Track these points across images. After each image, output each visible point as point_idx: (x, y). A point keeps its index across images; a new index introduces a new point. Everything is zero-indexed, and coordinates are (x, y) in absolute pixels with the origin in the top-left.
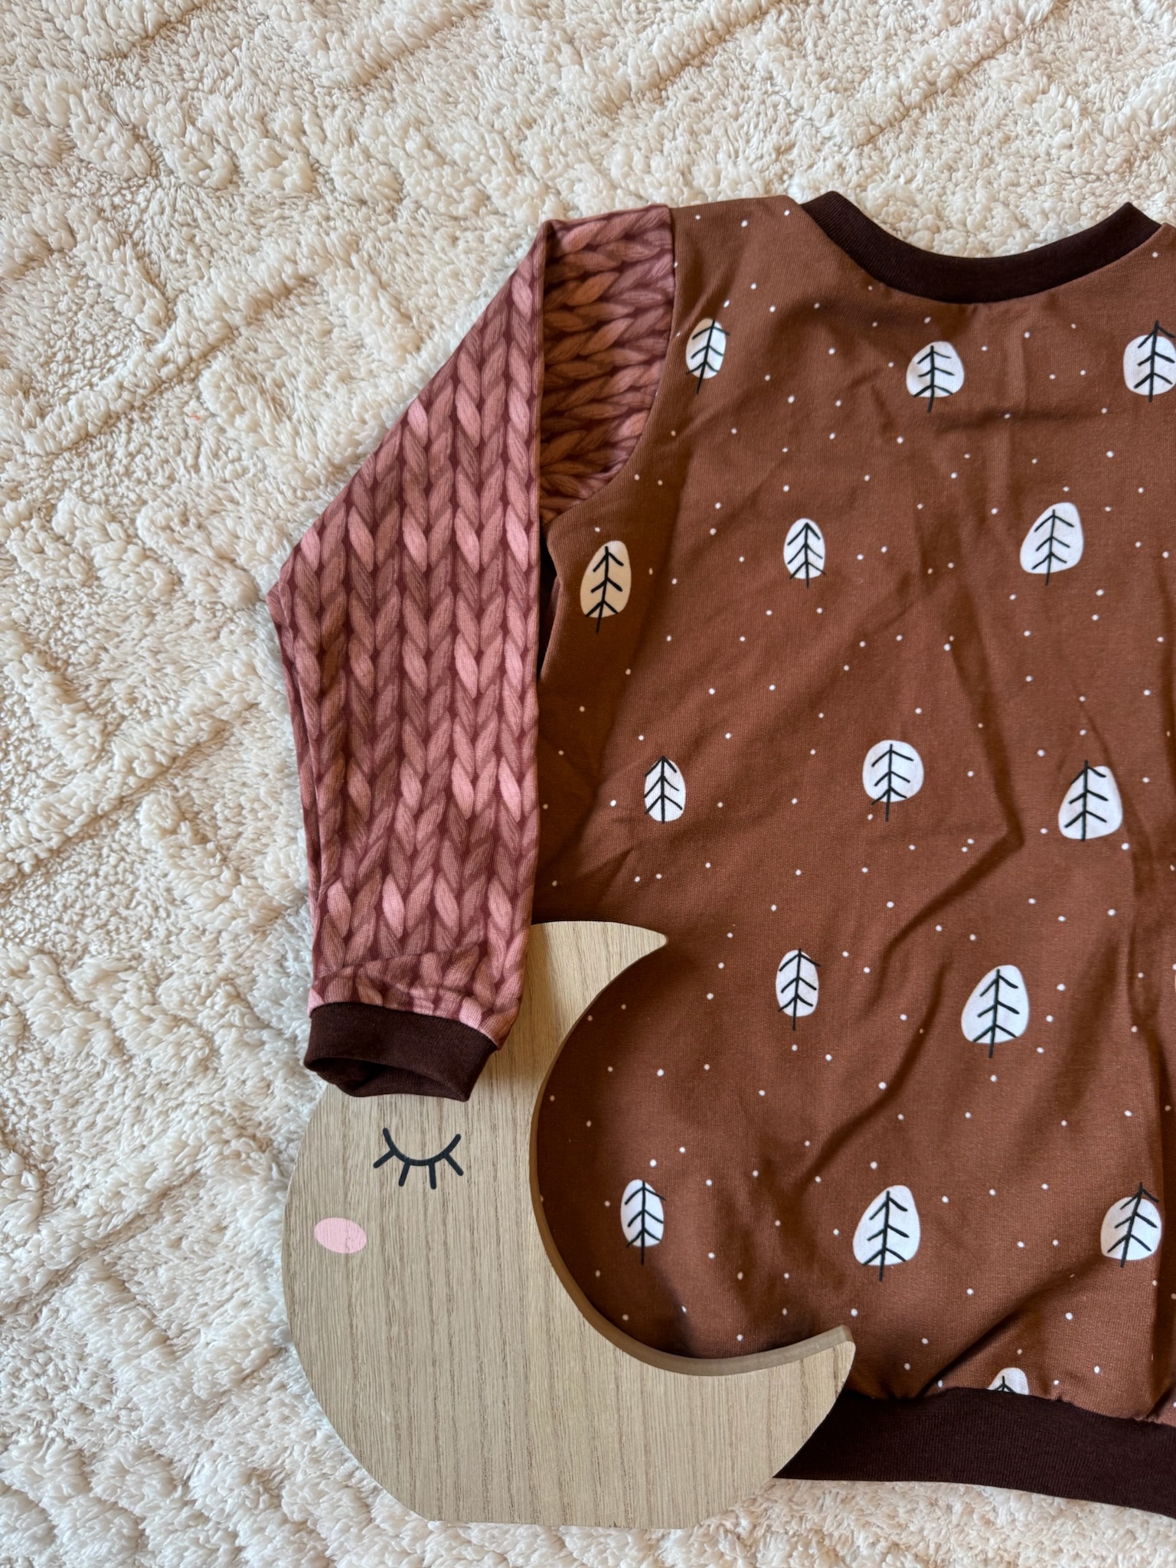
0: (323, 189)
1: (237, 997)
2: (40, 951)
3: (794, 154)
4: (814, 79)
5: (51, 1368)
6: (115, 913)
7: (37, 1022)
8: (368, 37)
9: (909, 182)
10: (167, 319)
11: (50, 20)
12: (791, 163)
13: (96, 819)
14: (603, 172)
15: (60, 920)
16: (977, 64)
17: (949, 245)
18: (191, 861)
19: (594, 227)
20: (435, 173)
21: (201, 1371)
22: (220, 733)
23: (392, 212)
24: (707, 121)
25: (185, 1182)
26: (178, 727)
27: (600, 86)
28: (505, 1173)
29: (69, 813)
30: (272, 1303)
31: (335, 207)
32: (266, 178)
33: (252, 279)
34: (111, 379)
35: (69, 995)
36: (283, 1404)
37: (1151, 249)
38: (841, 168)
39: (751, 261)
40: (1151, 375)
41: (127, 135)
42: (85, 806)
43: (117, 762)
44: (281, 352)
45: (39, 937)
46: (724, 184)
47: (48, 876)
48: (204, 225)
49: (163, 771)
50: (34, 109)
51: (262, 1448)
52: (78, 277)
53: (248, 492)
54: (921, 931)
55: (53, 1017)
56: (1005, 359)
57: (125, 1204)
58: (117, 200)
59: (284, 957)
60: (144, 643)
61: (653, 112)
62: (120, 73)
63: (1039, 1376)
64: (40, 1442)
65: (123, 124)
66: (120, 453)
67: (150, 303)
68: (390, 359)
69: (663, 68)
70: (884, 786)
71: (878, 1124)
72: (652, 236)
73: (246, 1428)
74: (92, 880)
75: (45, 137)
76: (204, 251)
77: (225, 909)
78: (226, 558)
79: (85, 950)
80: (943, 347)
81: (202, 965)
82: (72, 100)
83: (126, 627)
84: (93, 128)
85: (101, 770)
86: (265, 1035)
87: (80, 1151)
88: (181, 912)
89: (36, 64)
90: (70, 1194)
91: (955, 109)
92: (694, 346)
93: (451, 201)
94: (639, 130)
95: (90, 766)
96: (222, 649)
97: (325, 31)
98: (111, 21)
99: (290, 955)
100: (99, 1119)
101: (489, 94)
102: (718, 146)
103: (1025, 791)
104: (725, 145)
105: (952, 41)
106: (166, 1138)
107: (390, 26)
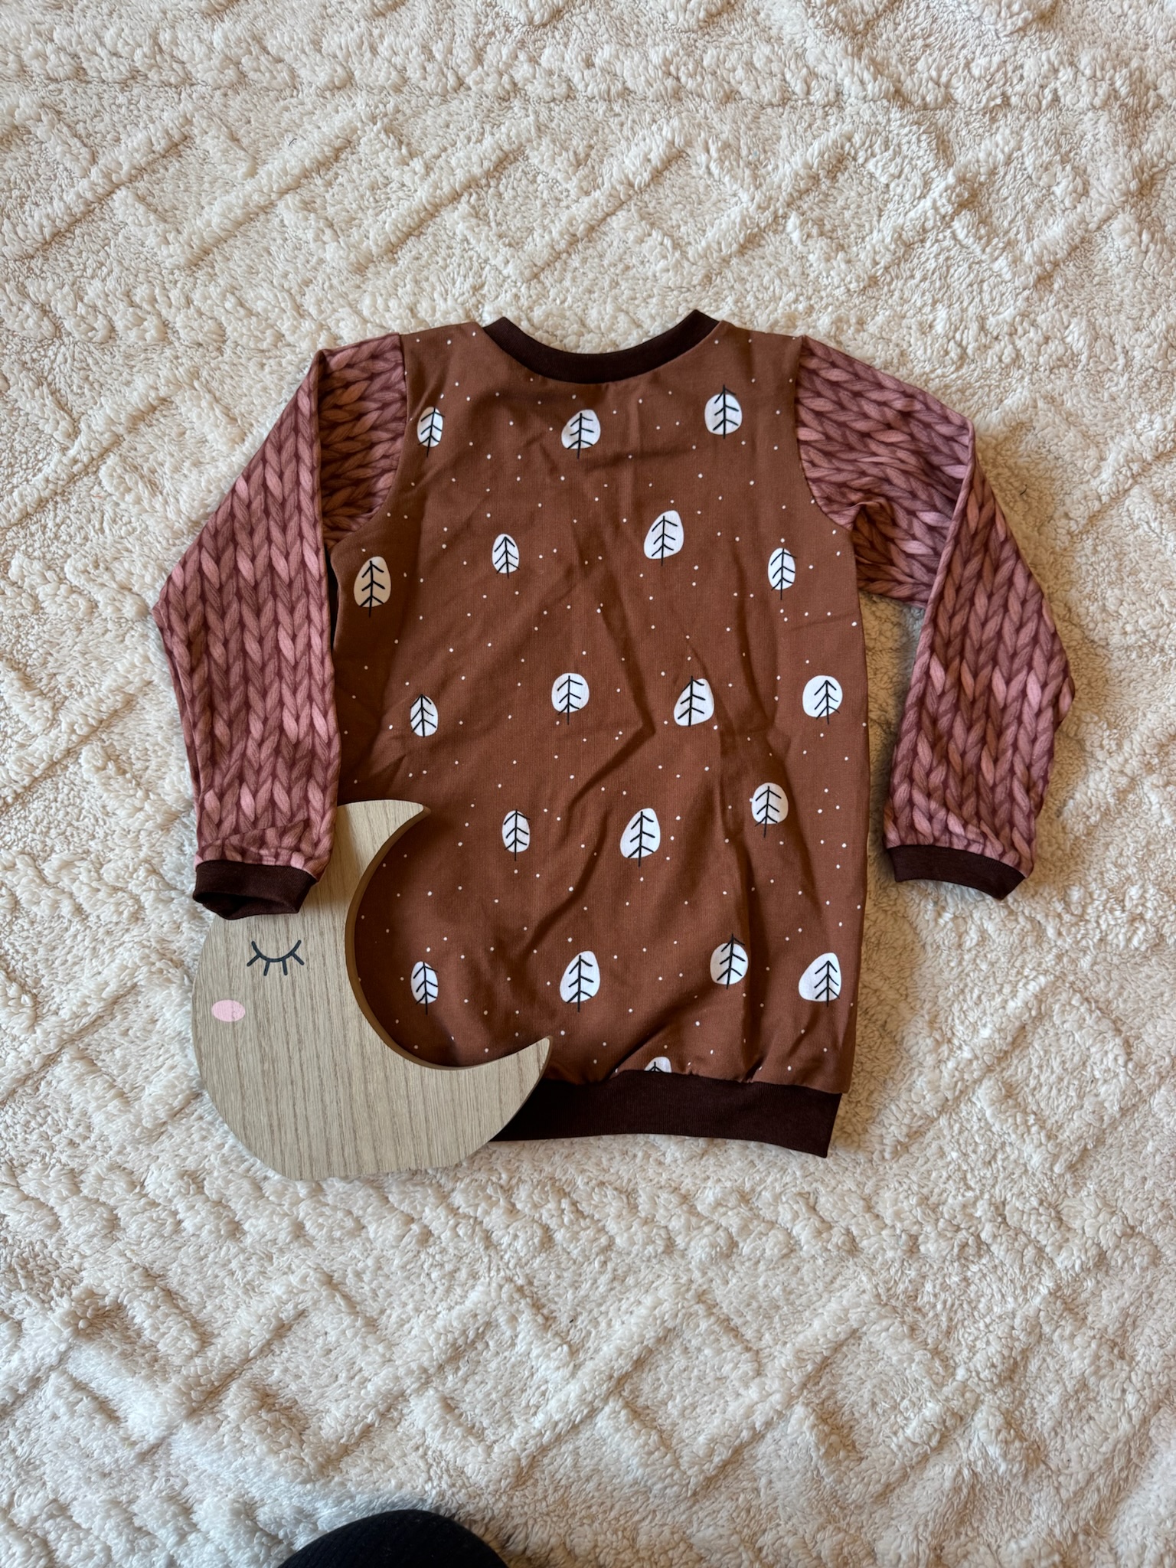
0: (172, 338)
1: (154, 871)
2: (22, 853)
3: (485, 290)
4: (495, 239)
5: (49, 1119)
6: (70, 824)
7: (23, 897)
8: (194, 233)
9: (563, 302)
10: (74, 433)
12: (484, 296)
13: (53, 764)
14: (358, 313)
15: (34, 832)
16: (604, 219)
17: (589, 346)
18: (116, 786)
19: (350, 352)
20: (245, 322)
21: (146, 1111)
22: (130, 703)
23: (220, 350)
24: (425, 273)
25: (128, 992)
26: (102, 701)
27: (352, 256)
28: (331, 961)
29: (35, 762)
30: (190, 1065)
31: (181, 349)
32: (133, 335)
33: (129, 403)
34: (40, 476)
35: (43, 879)
36: (202, 1129)
37: (713, 339)
38: (517, 297)
39: (455, 367)
40: (724, 421)
41: (38, 311)
42: (45, 757)
43: (64, 726)
44: (152, 450)
45: (21, 844)
46: (438, 315)
47: (24, 804)
48: (94, 368)
49: (94, 730)
51: (190, 1158)
52: (13, 409)
53: (137, 544)
54: (592, 792)
55: (33, 894)
56: (628, 418)
57: (90, 1009)
58: (35, 355)
59: (182, 845)
60: (76, 648)
61: (389, 269)
62: (30, 269)
63: (678, 1061)
64: (46, 1167)
65: (34, 304)
66: (50, 525)
67: (62, 423)
68: (224, 449)
70: (565, 702)
71: (571, 914)
72: (389, 355)
73: (179, 1146)
74: (53, 805)
76: (96, 385)
77: (141, 815)
78: (125, 588)
79: (52, 850)
80: (589, 414)
81: (129, 853)
83: (63, 639)
84: (14, 309)
85: (53, 733)
86: (173, 894)
87: (59, 979)
88: (113, 820)
90: (53, 1008)
91: (590, 251)
92: (422, 426)
93: (258, 340)
94: (380, 283)
95: (46, 731)
96: (127, 648)
97: (165, 232)
98: (21, 235)
99: (186, 843)
101: (280, 266)
102: (434, 289)
103: (653, 698)
104: (439, 288)
105: (586, 205)
106: (113, 965)
107: (209, 224)
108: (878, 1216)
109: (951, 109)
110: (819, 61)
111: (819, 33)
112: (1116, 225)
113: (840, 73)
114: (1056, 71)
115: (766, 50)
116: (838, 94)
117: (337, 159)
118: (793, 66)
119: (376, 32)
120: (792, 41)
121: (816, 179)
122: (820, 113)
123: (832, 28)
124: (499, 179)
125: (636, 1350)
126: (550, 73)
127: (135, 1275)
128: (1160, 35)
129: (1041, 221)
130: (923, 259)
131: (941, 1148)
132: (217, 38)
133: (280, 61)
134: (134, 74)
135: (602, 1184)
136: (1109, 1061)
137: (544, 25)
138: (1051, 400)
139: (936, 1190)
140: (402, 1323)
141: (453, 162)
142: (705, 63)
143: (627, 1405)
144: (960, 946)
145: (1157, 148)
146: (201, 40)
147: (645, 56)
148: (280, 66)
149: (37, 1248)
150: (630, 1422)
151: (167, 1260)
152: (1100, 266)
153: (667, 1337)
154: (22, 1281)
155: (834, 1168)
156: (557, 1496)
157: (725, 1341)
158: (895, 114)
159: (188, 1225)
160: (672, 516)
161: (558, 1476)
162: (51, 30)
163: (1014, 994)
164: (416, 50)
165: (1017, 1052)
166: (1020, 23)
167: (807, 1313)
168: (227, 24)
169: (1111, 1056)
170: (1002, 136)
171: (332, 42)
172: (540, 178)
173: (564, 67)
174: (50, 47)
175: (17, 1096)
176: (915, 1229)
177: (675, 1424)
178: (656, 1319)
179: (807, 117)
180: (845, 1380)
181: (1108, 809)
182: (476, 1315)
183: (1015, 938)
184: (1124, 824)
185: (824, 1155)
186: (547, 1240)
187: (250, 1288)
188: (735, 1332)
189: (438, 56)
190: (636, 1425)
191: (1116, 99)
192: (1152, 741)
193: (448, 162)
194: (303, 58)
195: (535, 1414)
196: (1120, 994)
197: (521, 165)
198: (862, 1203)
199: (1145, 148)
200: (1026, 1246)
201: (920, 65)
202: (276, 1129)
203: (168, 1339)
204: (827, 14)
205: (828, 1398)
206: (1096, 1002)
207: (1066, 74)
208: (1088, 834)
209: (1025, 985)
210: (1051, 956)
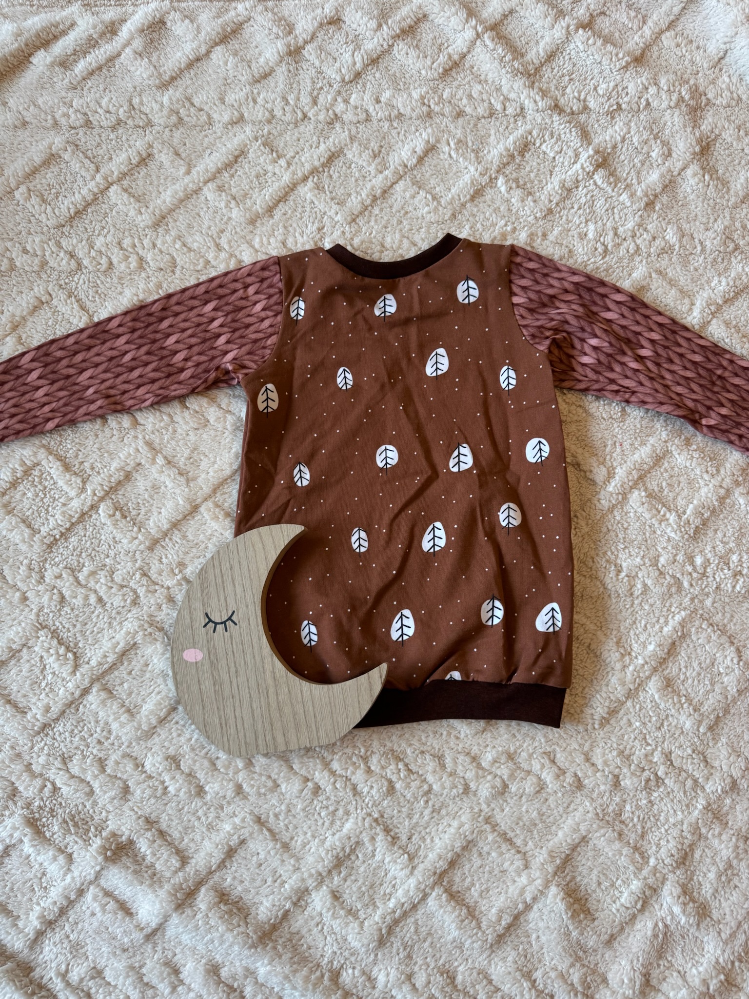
0: (146, 267)
1: (145, 575)
2: (66, 568)
3: (325, 230)
4: (329, 201)
5: (86, 728)
6: (94, 549)
7: (67, 593)
8: (157, 207)
9: (370, 234)
11: (33, 216)
12: (324, 233)
13: (83, 514)
14: (253, 247)
15: (72, 555)
16: (392, 186)
17: (387, 257)
18: (121, 525)
19: (249, 267)
20: (187, 255)
21: (144, 719)
22: (128, 476)
23: (173, 272)
24: (290, 222)
25: (131, 648)
26: (111, 476)
27: (247, 214)
29: (72, 513)
30: (170, 690)
31: (151, 272)
32: (123, 266)
33: (122, 304)
35: (79, 583)
36: (178, 729)
37: (459, 249)
38: (343, 233)
39: (310, 274)
40: (468, 295)
41: (68, 256)
42: (78, 510)
43: (89, 492)
45: (65, 563)
46: (299, 245)
47: (66, 539)
48: (101, 286)
49: (107, 493)
50: (31, 251)
51: (172, 748)
52: (55, 312)
54: (403, 514)
55: (73, 592)
56: (412, 297)
57: (109, 659)
58: (67, 281)
59: (161, 558)
60: (95, 446)
61: (268, 221)
62: (62, 233)
63: (465, 673)
64: (84, 757)
65: (66, 252)
69: (271, 204)
70: (384, 462)
71: (395, 588)
72: (272, 268)
73: (164, 741)
74: (83, 538)
75: (37, 261)
76: (102, 296)
77: (136, 542)
79: (84, 565)
80: (389, 296)
81: (129, 564)
82: (45, 246)
83: (87, 441)
84: (54, 255)
85: (82, 497)
86: (157, 587)
87: (89, 642)
88: (119, 546)
89: (30, 233)
90: (87, 660)
91: (384, 205)
92: (292, 308)
94: (264, 229)
95: (78, 495)
96: (125, 444)
97: (140, 207)
98: (57, 214)
100: (95, 629)
101: (206, 223)
102: (295, 231)
103: (437, 457)
104: (298, 230)
105: (381, 179)
106: (122, 632)
107: (164, 202)
108: (593, 764)
109: (588, 113)
110: (509, 91)
111: (508, 76)
112: (689, 172)
113: (522, 97)
114: (647, 89)
115: (479, 87)
116: (522, 109)
117: (236, 162)
118: (495, 95)
119: (255, 91)
120: (493, 82)
121: (512, 156)
122: (512, 120)
123: (516, 73)
124: (330, 167)
125: (449, 855)
126: (356, 108)
127: (140, 821)
128: (705, 65)
129: (645, 172)
130: (578, 197)
131: (629, 720)
132: (165, 100)
133: (202, 110)
134: (119, 122)
135: (423, 752)
136: (728, 661)
137: (351, 82)
138: (659, 272)
139: (628, 747)
140: (304, 845)
141: (303, 159)
142: (444, 97)
143: (446, 891)
144: (632, 594)
145: (709, 128)
146: (156, 102)
147: (410, 95)
148: (201, 113)
149: (80, 808)
150: (448, 901)
151: (159, 811)
152: (682, 195)
153: (468, 846)
154: (72, 828)
155: (565, 736)
156: (405, 953)
157: (504, 847)
158: (556, 118)
159: (171, 789)
160: (441, 351)
161: (406, 939)
162: (72, 101)
163: (666, 623)
164: (279, 100)
165: (671, 659)
166: (624, 64)
167: (554, 827)
168: (171, 91)
169: (729, 658)
170: (619, 126)
171: (231, 98)
172: (353, 165)
173: (364, 104)
174: (71, 110)
175: (66, 715)
176: (617, 771)
177: (476, 902)
178: (461, 835)
179: (505, 122)
180: (580, 869)
181: (714, 509)
182: (350, 838)
183: (665, 589)
184: (725, 518)
185: (558, 726)
186: (391, 789)
187: (210, 827)
188: (510, 841)
189: (292, 102)
190: (453, 903)
191: (683, 102)
192: (738, 467)
193: (300, 160)
194: (215, 108)
195: (389, 899)
196: (732, 621)
197: (342, 159)
198: (583, 756)
199: (702, 128)
200: (686, 779)
201: (568, 90)
202: (224, 726)
203: (162, 861)
204: (513, 65)
205: (571, 881)
206: (717, 626)
207: (652, 90)
208: (704, 525)
209: (673, 617)
210: (687, 599)
